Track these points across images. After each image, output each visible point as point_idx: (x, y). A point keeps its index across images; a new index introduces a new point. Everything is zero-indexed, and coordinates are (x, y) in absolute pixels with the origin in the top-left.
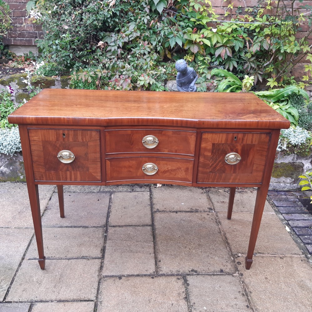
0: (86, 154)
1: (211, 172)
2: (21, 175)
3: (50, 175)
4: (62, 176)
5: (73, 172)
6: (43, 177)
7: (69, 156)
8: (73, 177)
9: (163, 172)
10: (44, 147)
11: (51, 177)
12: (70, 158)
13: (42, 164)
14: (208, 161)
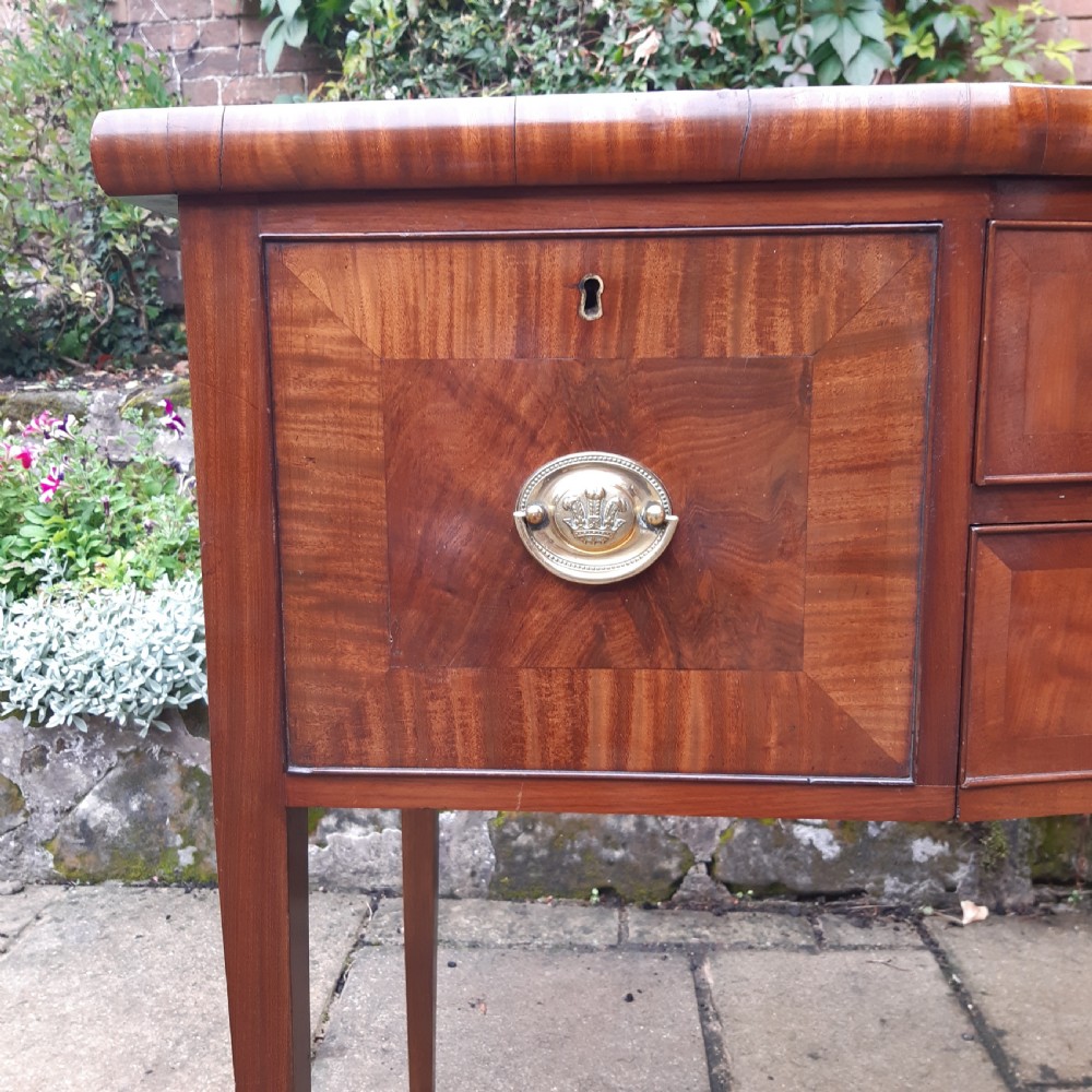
0: (784, 492)
2: (183, 847)
3: (432, 706)
4: (542, 713)
6: (363, 734)
7: (620, 508)
8: (642, 728)
10: (394, 425)
11: (438, 725)
12: (631, 527)
13: (370, 596)
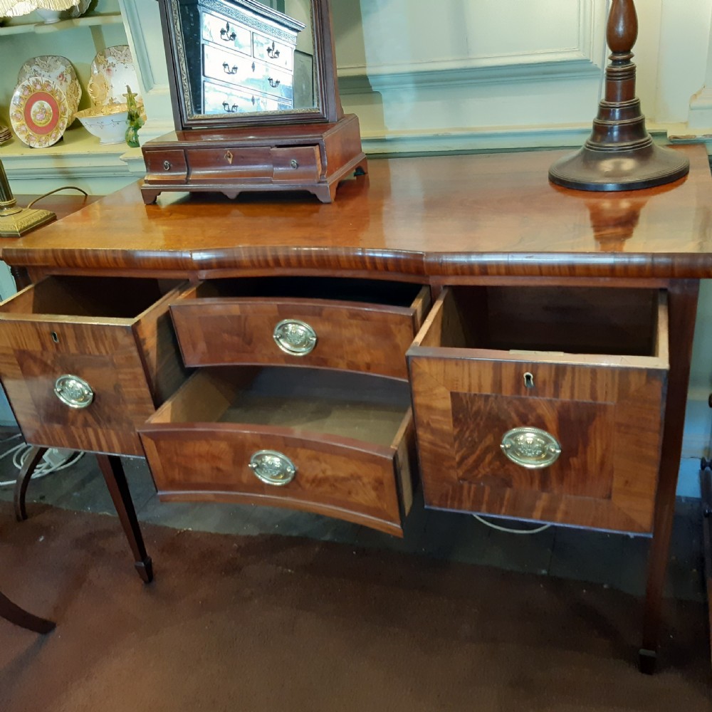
0: (117, 388)
1: (463, 479)
5: (99, 430)
6: (41, 437)
8: (104, 442)
10: (21, 365)
11: (56, 437)
14: (448, 447)
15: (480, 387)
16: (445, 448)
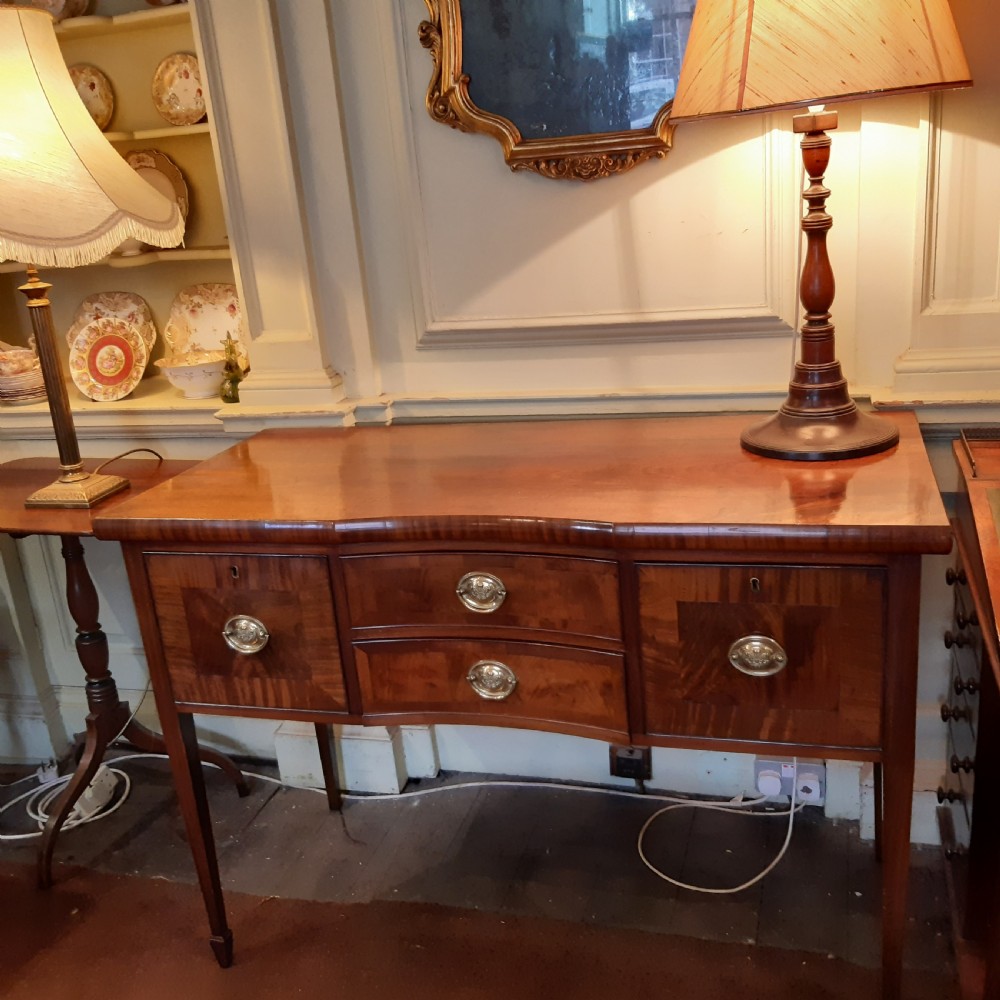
0: (298, 627)
1: (687, 698)
3: (212, 686)
4: (242, 690)
5: (268, 680)
6: (193, 693)
8: (271, 694)
9: (535, 691)
10: (187, 607)
11: (214, 691)
12: (256, 638)
13: (188, 653)
14: (673, 662)
15: (707, 594)
16: (669, 664)
